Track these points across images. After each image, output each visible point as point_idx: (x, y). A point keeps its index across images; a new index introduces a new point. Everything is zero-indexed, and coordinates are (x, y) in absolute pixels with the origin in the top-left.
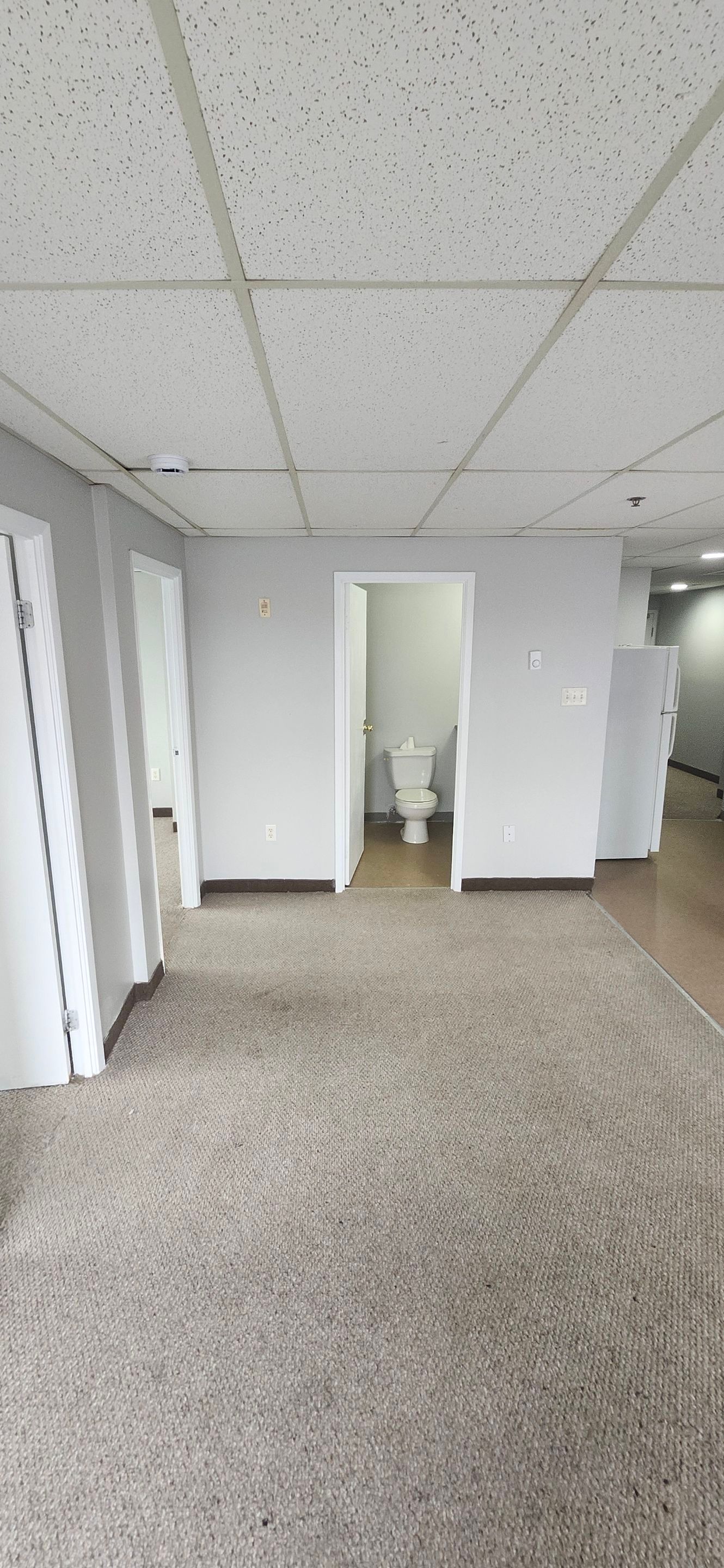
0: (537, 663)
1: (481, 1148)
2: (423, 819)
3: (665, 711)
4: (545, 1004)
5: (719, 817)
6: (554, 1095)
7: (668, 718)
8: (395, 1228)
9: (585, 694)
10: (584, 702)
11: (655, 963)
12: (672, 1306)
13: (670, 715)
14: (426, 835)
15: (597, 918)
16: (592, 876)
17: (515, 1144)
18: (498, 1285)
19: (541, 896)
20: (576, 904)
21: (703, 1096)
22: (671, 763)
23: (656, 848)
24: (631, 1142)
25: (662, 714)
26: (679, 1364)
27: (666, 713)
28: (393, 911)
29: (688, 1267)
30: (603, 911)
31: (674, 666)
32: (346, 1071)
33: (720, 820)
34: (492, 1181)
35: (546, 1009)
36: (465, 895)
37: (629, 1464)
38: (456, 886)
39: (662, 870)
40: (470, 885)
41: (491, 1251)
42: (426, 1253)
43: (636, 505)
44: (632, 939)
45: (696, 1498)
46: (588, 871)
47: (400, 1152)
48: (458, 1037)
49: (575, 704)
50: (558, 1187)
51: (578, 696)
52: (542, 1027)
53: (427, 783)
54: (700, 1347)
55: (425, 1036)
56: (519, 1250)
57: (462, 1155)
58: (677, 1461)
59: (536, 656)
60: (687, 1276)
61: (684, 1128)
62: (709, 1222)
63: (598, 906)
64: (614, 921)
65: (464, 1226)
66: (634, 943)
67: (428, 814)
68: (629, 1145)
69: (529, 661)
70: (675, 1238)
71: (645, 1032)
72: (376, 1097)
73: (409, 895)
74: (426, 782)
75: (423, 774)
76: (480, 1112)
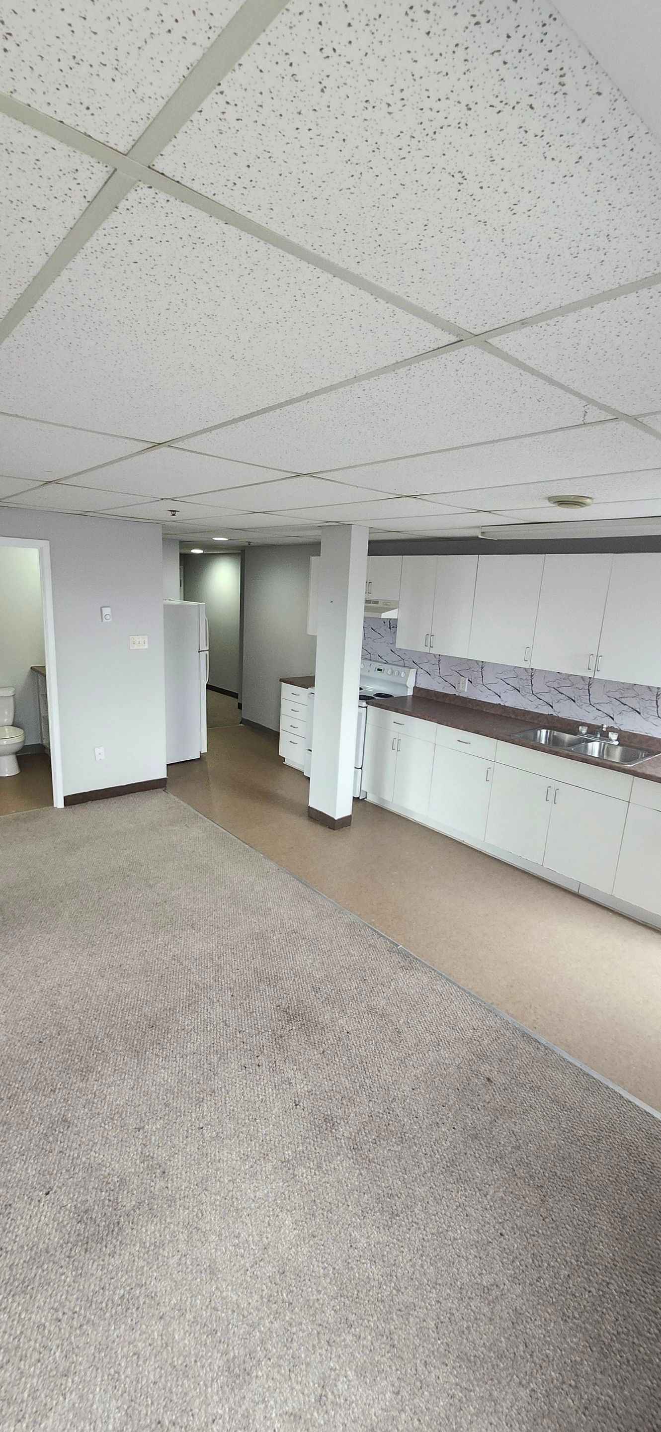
0: (108, 617)
1: (128, 963)
2: (13, 753)
3: (201, 650)
4: (150, 868)
5: (241, 723)
6: (168, 918)
7: (203, 654)
8: (82, 1028)
9: (146, 640)
10: (146, 647)
11: (215, 825)
12: (250, 990)
13: (205, 653)
14: (17, 767)
15: (173, 805)
16: (165, 776)
17: (150, 953)
18: (157, 1024)
19: (130, 798)
20: (157, 801)
21: (253, 890)
22: (209, 687)
23: (205, 750)
24: (218, 925)
25: (199, 652)
26: (257, 1011)
27: (202, 651)
28: (6, 835)
29: (255, 970)
30: (177, 800)
31: (203, 618)
32: (7, 957)
33: (242, 725)
34: (140, 977)
35: (152, 871)
36: (68, 809)
37: (241, 1059)
38: (59, 803)
39: (211, 765)
40: (71, 801)
41: (149, 1010)
42: (108, 1029)
43: (173, 515)
44: (199, 814)
45: (271, 1055)
46: (162, 774)
47: (71, 988)
48: (93, 906)
49: (140, 648)
50: (181, 964)
51: (141, 642)
52: (151, 882)
53: (11, 722)
54: (265, 1000)
55: (66, 914)
56: (166, 1003)
57: (116, 972)
58: (261, 1046)
59: (107, 611)
60: (256, 975)
61: (245, 909)
62: (263, 947)
63: (173, 797)
64: (185, 805)
65: (129, 1006)
66: (201, 815)
67: (17, 748)
68: (218, 928)
69: (102, 615)
70: (248, 961)
71: (216, 866)
72: (41, 964)
73: (16, 819)
74: (8, 718)
75: (6, 713)
76: (122, 945)
